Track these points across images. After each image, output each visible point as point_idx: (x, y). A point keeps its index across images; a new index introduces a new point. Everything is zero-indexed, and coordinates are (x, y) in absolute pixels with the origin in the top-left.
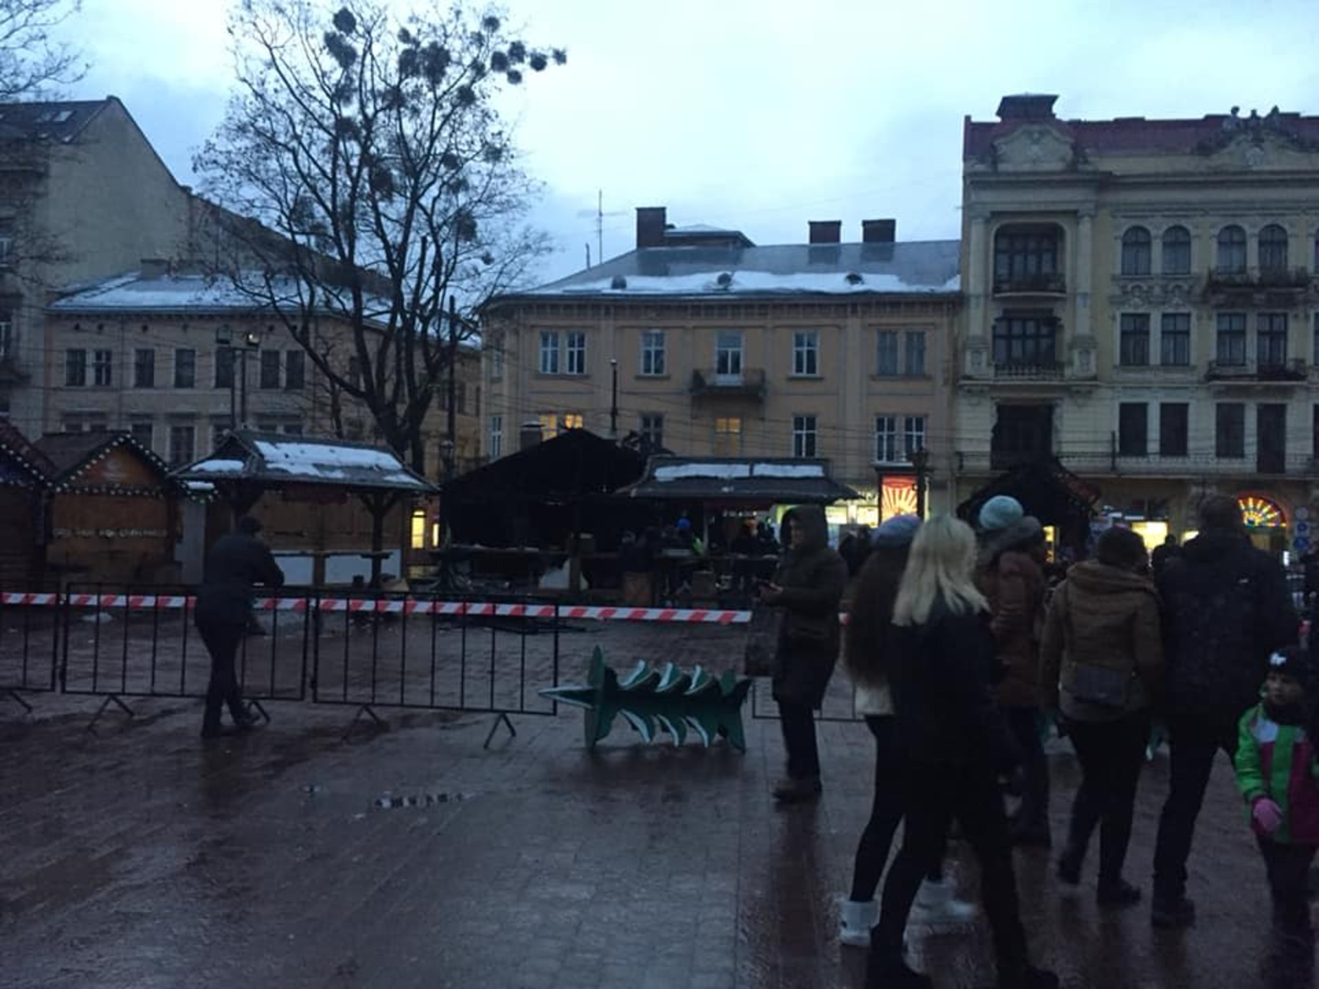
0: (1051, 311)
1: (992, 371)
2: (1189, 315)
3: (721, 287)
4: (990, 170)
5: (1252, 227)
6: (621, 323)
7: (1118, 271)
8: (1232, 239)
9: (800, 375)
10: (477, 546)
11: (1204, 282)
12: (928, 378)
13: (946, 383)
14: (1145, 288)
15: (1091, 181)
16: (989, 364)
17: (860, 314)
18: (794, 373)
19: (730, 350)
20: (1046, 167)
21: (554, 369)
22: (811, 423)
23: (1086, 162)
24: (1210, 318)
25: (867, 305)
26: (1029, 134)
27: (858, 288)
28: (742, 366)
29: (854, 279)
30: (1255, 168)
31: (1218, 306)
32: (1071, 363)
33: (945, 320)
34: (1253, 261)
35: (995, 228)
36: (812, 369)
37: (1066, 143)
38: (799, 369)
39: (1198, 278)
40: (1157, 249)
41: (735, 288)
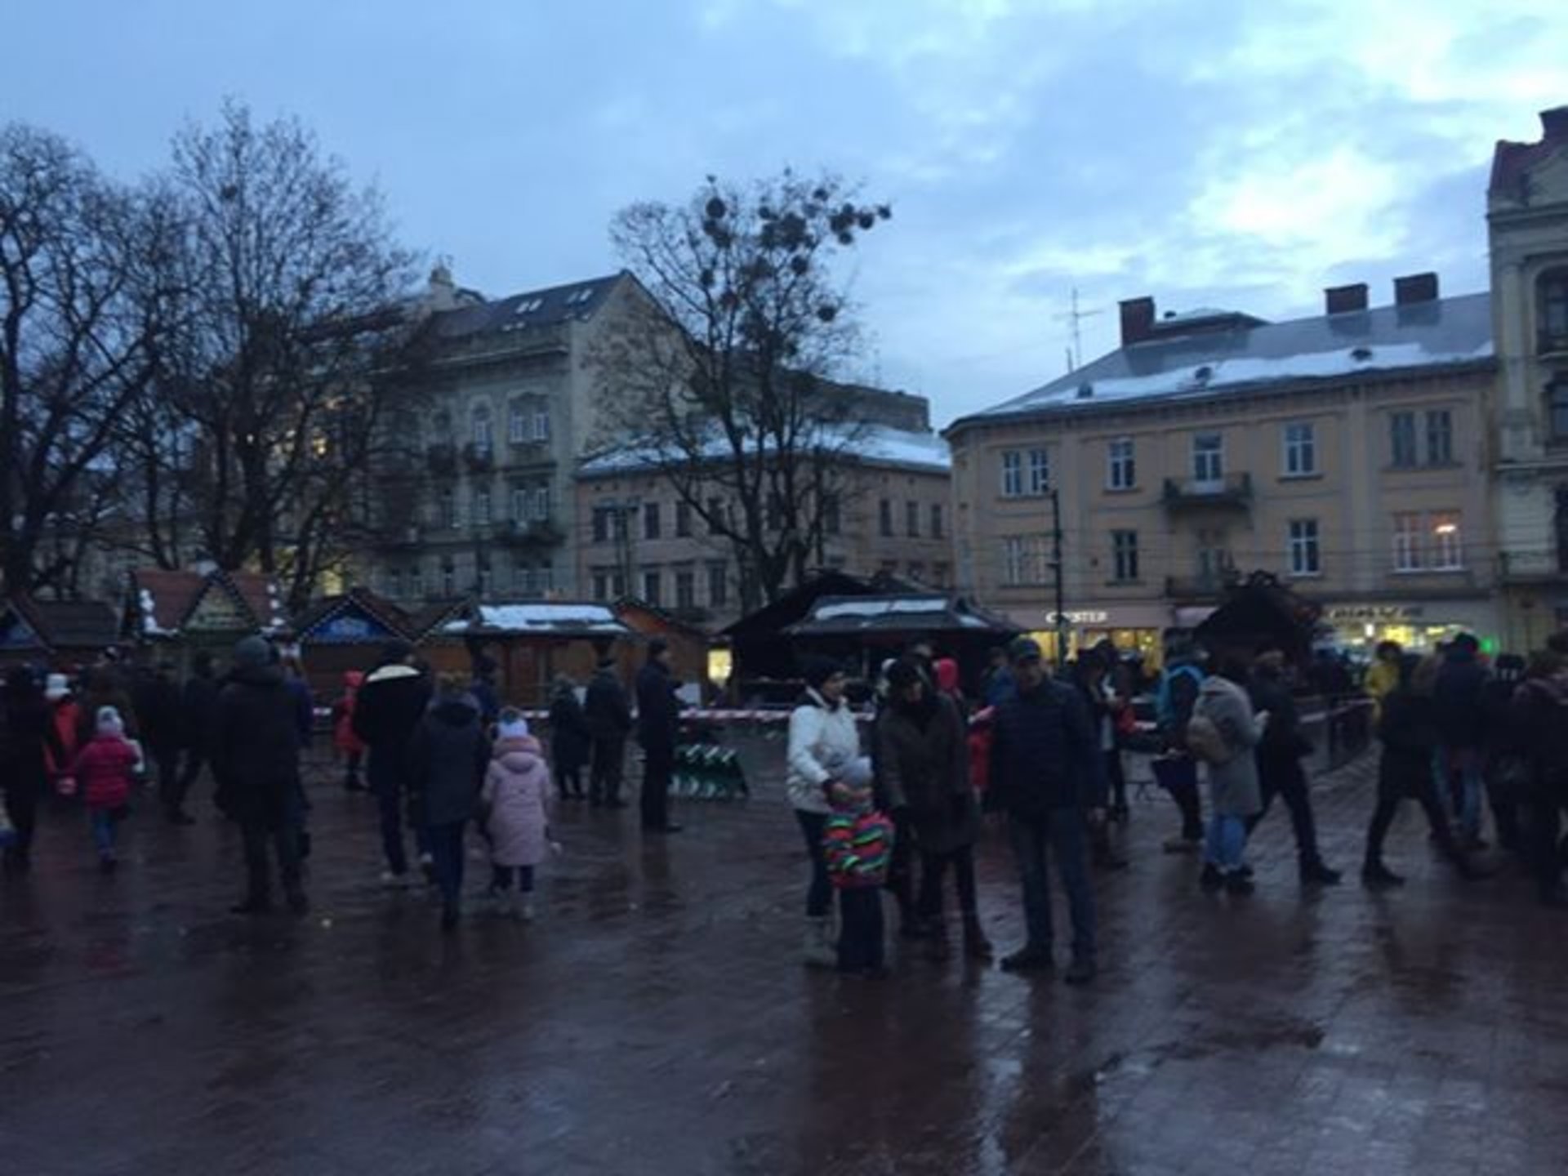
1: (1539, 451)
3: (1197, 382)
4: (1519, 206)
6: (1084, 434)
9: (1292, 474)
12: (1459, 465)
13: (1481, 469)
16: (1535, 443)
17: (1362, 397)
18: (1285, 472)
19: (1209, 453)
21: (1018, 490)
22: (1312, 529)
25: (1370, 385)
27: (1364, 365)
28: (1225, 469)
29: (1360, 354)
33: (1475, 395)
35: (1532, 276)
36: (1308, 465)
38: (1293, 467)
41: (1212, 383)
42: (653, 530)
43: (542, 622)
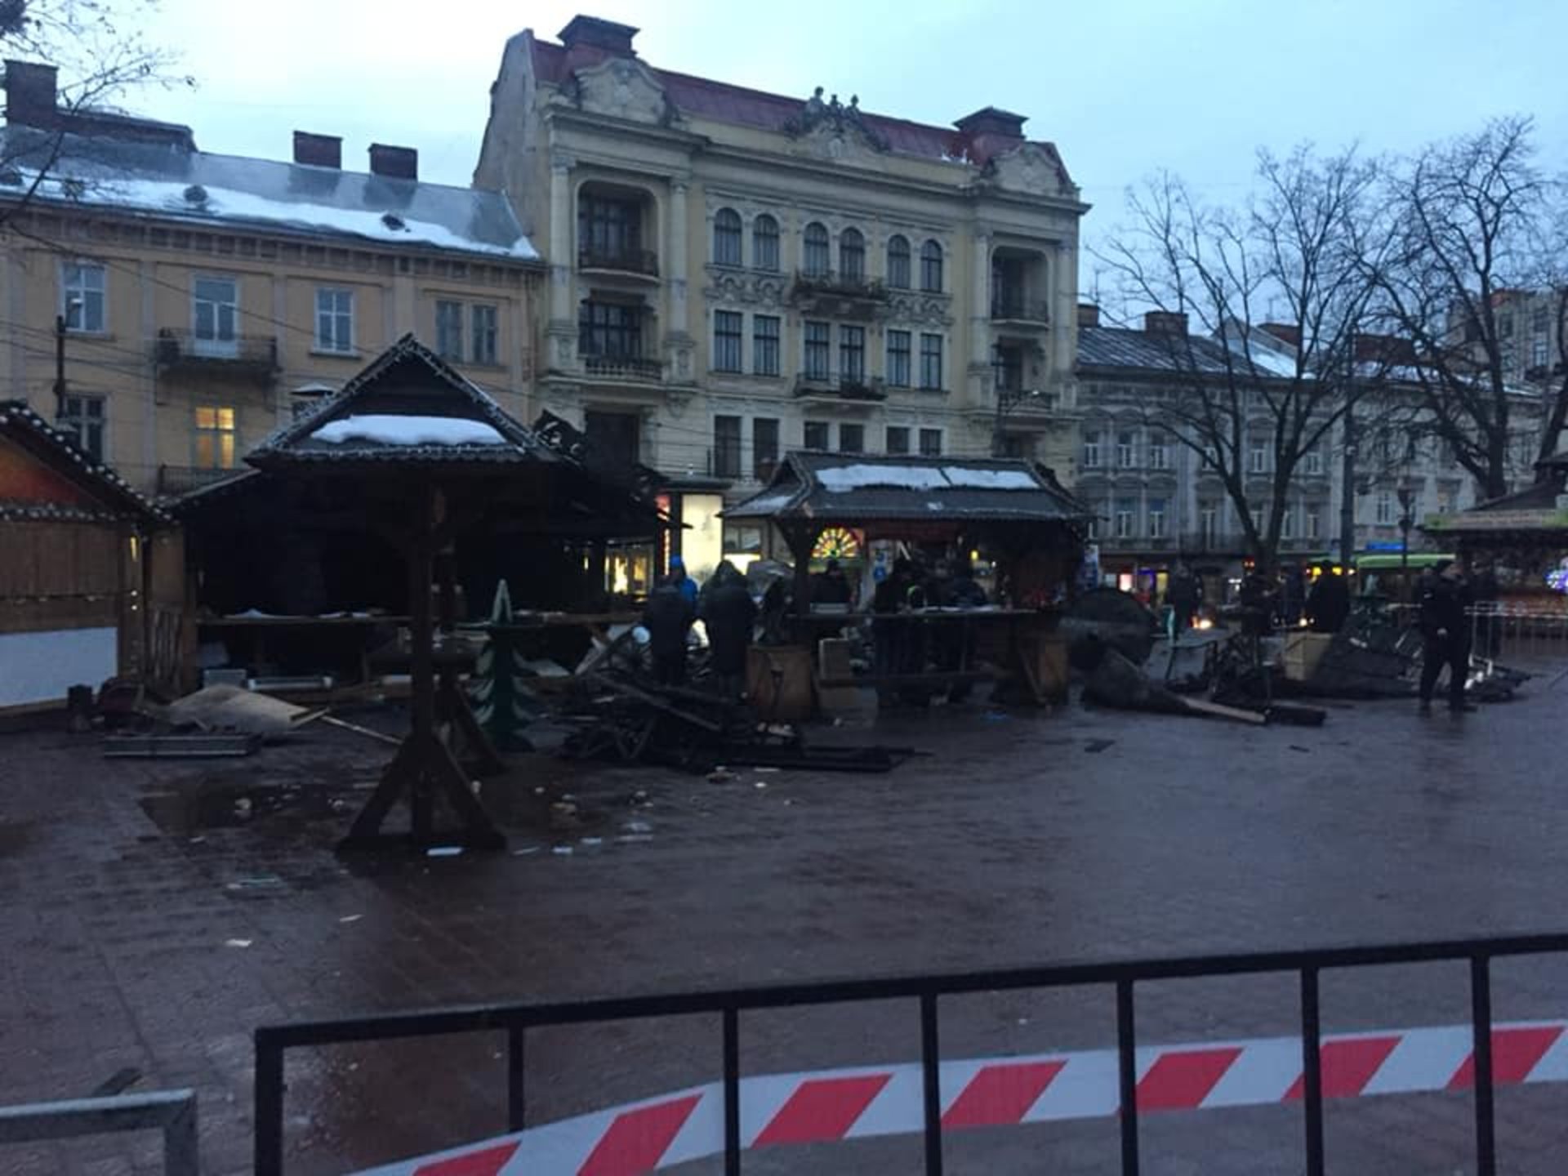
0: (643, 297)
1: (582, 366)
2: (778, 319)
3: (192, 205)
4: (574, 106)
5: (835, 227)
7: (711, 259)
8: (816, 237)
9: (326, 351)
11: (791, 283)
12: (503, 369)
13: (526, 377)
14: (738, 283)
15: (685, 144)
16: (579, 358)
17: (411, 273)
18: (316, 347)
19: (217, 304)
20: (638, 116)
23: (678, 120)
24: (798, 324)
25: (423, 261)
26: (618, 71)
27: (400, 235)
28: (237, 328)
29: (393, 222)
30: (838, 162)
31: (804, 313)
32: (669, 364)
33: (523, 295)
34: (835, 266)
35: (579, 182)
36: (344, 343)
37: (658, 90)
38: (326, 341)
39: (787, 277)
40: (748, 236)
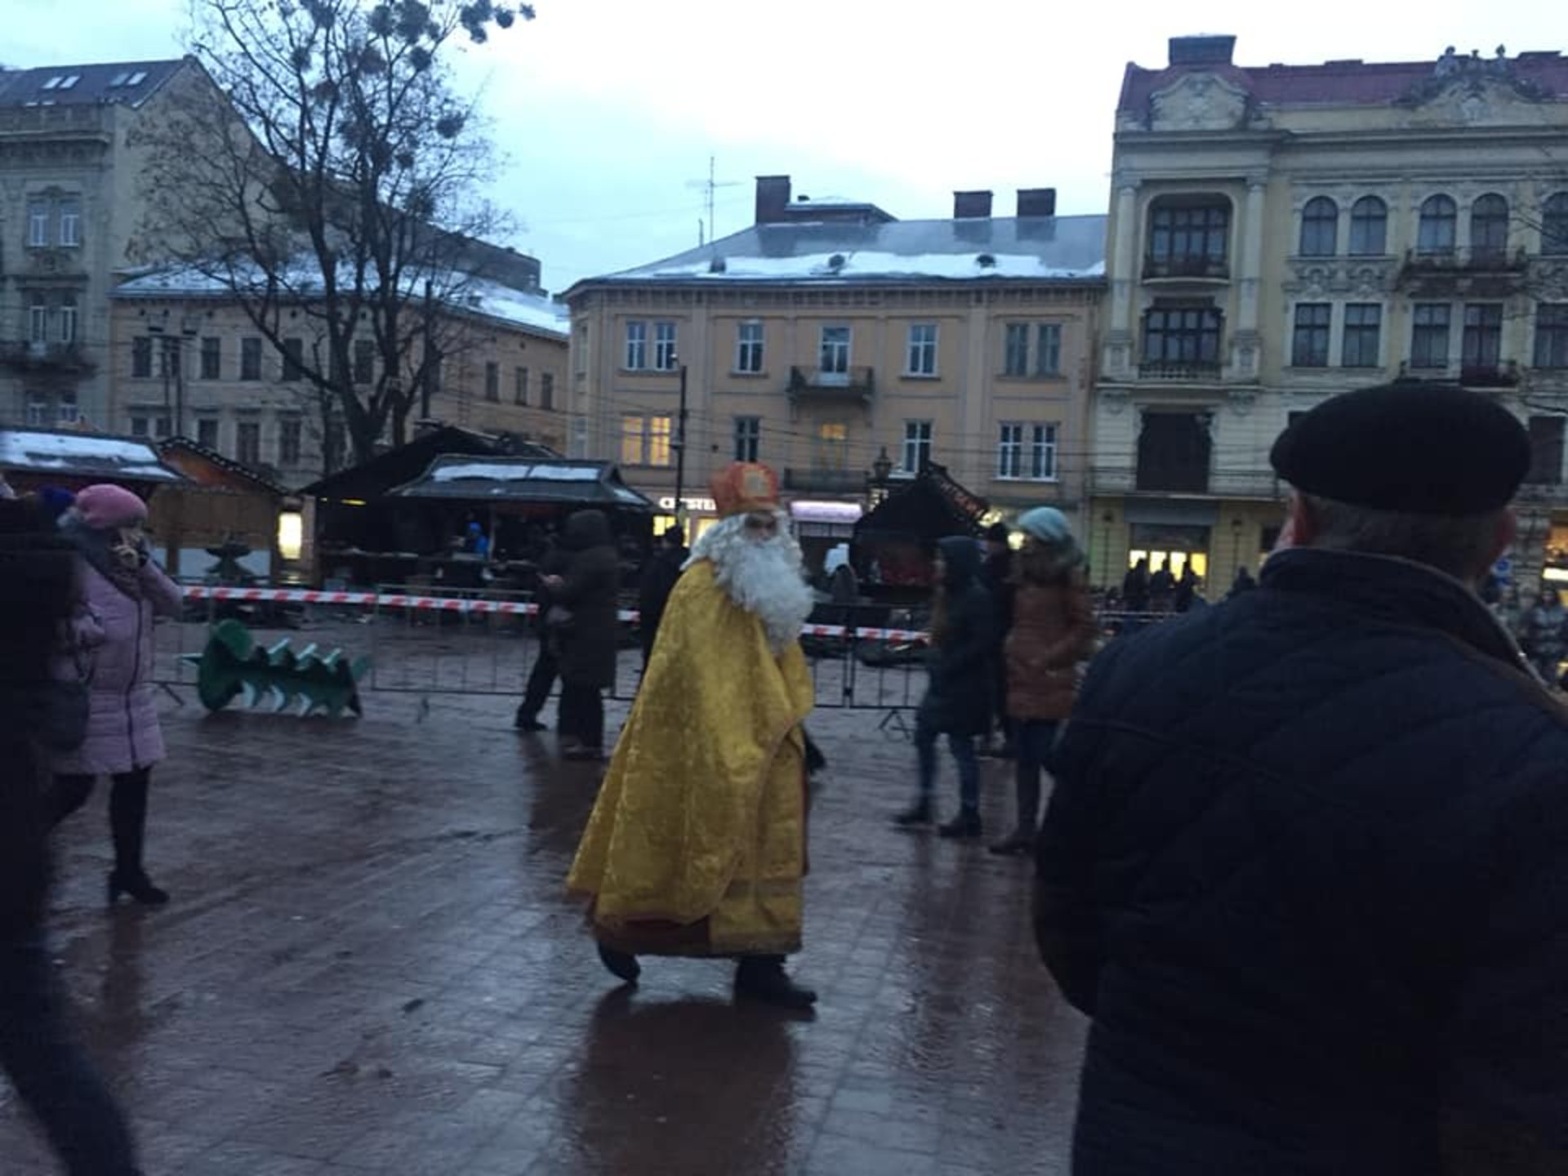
0: (1211, 299)
1: (1135, 372)
2: (1378, 306)
3: (831, 270)
4: (1143, 129)
5: (1465, 196)
6: (714, 312)
7: (1295, 250)
8: (1438, 211)
9: (914, 374)
10: (356, 550)
11: (1399, 266)
13: (1082, 386)
14: (1326, 273)
15: (1266, 141)
16: (1131, 364)
17: (985, 303)
18: (906, 371)
19: (837, 344)
20: (1212, 125)
21: (641, 364)
22: (926, 431)
23: (1260, 118)
24: (1405, 308)
25: (993, 292)
26: (1192, 85)
27: (987, 271)
28: (849, 363)
29: (986, 261)
30: (1472, 124)
31: (1412, 295)
32: (1229, 364)
33: (1083, 312)
34: (1463, 239)
35: (1146, 201)
36: (928, 368)
37: (1236, 94)
38: (914, 368)
39: (1394, 260)
40: (1344, 222)
41: (844, 272)
42: (211, 368)
43: (52, 457)
